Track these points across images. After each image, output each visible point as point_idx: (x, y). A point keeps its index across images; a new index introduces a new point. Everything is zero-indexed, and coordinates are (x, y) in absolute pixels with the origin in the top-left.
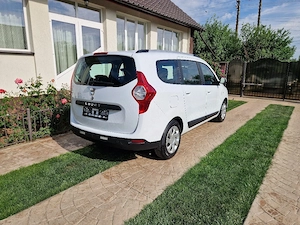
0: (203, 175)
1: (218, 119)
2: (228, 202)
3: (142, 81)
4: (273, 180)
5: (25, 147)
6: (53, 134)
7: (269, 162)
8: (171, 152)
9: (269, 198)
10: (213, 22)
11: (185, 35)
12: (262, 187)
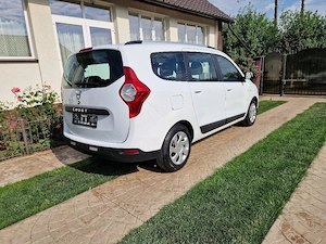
0: (212, 191)
1: (246, 123)
2: (238, 225)
3: (131, 78)
4: (305, 196)
5: (20, 162)
6: (53, 146)
7: (304, 173)
8: (178, 163)
9: (296, 220)
10: (246, 12)
11: (212, 29)
12: (288, 205)
